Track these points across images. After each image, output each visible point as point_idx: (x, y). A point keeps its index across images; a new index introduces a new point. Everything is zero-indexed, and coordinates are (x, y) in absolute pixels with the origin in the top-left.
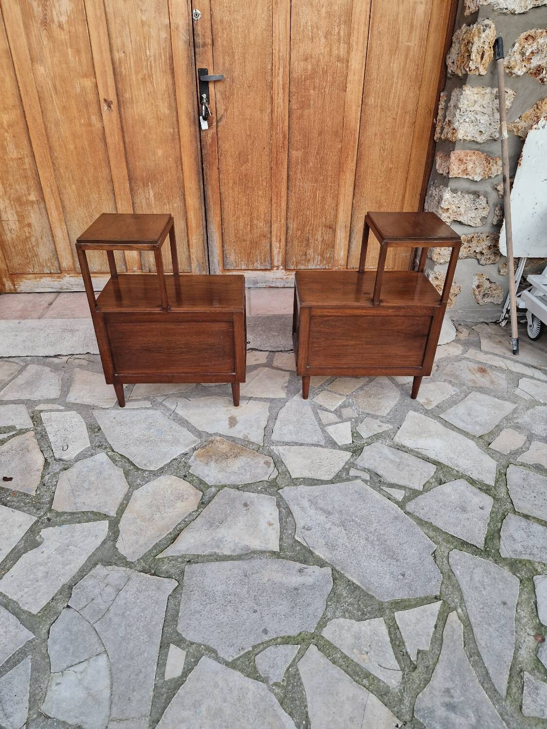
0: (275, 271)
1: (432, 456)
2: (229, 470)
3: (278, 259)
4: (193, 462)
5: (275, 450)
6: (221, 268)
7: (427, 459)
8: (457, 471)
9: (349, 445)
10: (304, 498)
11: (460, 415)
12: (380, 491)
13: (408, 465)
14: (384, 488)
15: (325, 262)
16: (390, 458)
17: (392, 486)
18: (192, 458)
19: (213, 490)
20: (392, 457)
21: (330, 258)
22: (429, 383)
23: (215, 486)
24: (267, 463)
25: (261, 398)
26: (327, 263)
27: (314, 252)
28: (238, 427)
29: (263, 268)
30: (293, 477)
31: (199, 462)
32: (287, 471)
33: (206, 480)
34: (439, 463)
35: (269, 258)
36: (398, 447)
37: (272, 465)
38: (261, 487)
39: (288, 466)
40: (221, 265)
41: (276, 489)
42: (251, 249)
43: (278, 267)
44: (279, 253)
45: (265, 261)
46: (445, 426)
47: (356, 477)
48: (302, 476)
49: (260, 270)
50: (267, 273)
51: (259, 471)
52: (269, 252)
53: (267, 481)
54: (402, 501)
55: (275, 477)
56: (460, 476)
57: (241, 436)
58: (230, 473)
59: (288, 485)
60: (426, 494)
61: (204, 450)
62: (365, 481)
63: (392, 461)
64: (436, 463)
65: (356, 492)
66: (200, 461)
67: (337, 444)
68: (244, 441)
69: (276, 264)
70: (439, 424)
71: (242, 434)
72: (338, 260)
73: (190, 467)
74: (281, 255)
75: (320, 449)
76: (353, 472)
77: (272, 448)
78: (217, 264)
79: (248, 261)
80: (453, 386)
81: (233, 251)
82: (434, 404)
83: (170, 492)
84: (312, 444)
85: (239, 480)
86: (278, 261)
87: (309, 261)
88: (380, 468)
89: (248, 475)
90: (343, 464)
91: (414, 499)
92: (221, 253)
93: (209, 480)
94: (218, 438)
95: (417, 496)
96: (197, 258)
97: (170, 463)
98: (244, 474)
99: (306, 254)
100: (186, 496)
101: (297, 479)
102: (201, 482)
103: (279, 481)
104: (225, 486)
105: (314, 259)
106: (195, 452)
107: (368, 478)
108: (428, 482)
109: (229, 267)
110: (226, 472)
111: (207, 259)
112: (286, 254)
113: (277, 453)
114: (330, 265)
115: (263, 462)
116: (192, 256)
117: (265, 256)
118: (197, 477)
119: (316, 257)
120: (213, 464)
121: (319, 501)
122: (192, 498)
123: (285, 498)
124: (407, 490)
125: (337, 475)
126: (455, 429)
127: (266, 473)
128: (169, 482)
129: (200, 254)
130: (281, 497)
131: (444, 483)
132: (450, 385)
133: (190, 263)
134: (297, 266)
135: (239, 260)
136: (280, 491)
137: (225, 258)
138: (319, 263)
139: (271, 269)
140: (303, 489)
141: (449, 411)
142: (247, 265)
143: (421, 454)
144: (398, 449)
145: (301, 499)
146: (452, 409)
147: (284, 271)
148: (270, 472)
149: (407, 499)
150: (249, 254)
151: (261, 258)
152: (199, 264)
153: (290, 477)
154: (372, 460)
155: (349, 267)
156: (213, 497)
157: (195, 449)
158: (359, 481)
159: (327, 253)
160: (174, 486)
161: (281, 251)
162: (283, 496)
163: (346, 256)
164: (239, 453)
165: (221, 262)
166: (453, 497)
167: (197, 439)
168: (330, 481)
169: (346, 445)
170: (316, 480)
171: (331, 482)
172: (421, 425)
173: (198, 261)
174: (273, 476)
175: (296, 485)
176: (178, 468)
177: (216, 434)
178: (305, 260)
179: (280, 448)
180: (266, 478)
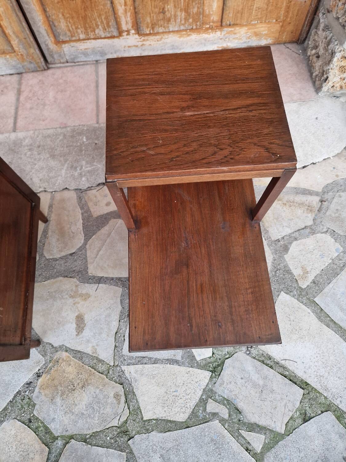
0: (125, 37)
1: (300, 374)
2: (76, 410)
3: (126, 22)
4: (38, 397)
5: (126, 372)
6: (53, 39)
7: (293, 379)
8: (326, 398)
9: (209, 360)
10: (155, 452)
11: (339, 296)
12: (238, 437)
13: (272, 391)
14: (243, 432)
15: (191, 20)
16: (253, 378)
17: (253, 427)
18: (37, 390)
19: (60, 443)
20: (255, 377)
21: (198, 14)
22: (308, 236)
23: (62, 437)
24: (117, 396)
25: (112, 279)
26: (194, 20)
27: (175, 7)
28: (87, 333)
29: (109, 35)
30: (145, 419)
31: (43, 398)
32: (139, 408)
33: (52, 427)
34: (307, 384)
35: (112, 23)
36: (263, 358)
37: (123, 399)
38: (111, 435)
39: (140, 400)
40: (51, 35)
41: (126, 439)
42: (85, 11)
43: (128, 32)
44: (126, 11)
45: (109, 26)
46: (319, 318)
47: (215, 415)
48: (155, 417)
49: (105, 38)
50: (116, 40)
51: (108, 410)
52: (111, 13)
53: (116, 427)
54: (261, 452)
55: (125, 419)
56: (329, 407)
57: (88, 350)
58: (77, 415)
59: (138, 433)
60: (288, 438)
61: (49, 376)
62: (223, 421)
63: (255, 385)
64: (303, 385)
65: (212, 440)
66: (45, 395)
67: (195, 360)
68: (93, 358)
69: (124, 27)
70: (313, 316)
71: (90, 345)
72: (209, 16)
73: (34, 405)
74: (129, 14)
75: (176, 367)
76: (212, 406)
77: (124, 368)
78: (45, 35)
79: (86, 29)
80: (336, 240)
81: (61, 16)
82: (311, 278)
83: (14, 447)
84: (168, 360)
85: (87, 426)
86: (127, 23)
87: (169, 20)
88: (241, 397)
89: (96, 419)
90: (200, 393)
91: (273, 447)
92: (46, 19)
93: (56, 428)
94: (65, 355)
95: (277, 442)
96: (14, 33)
97: (13, 399)
98: (92, 416)
99: (164, 12)
100: (31, 455)
101: (149, 420)
102: (48, 431)
103: (130, 426)
104: (72, 437)
105: (175, 16)
106: (40, 380)
107: (226, 416)
108: (291, 418)
109: (62, 38)
110: (73, 413)
111: (28, 31)
112: (136, 13)
113: (129, 378)
114: (198, 23)
115: (112, 395)
116: (7, 32)
117: (106, 18)
118: (42, 423)
119: (179, 13)
120: (58, 400)
121: (171, 457)
122: (37, 457)
123: (136, 453)
124: (268, 432)
125: (193, 412)
126: (331, 324)
127: (116, 414)
128: (13, 432)
129: (17, 28)
130: (131, 452)
131: (310, 418)
132: (333, 240)
133: (9, 42)
134: (153, 28)
135: (74, 27)
136: (130, 442)
137: (53, 26)
138: (183, 22)
139: (120, 34)
140: (156, 436)
141: (326, 290)
142: (86, 33)
143: (288, 370)
144: (263, 362)
145: (152, 454)
146: (331, 285)
147: (137, 36)
148: (120, 411)
149: (267, 448)
150: (85, 18)
151: (102, 22)
152: (20, 41)
153: (142, 419)
154: (233, 383)
155: (224, 24)
156: (60, 454)
157: (39, 375)
158: (216, 423)
159: (194, 8)
160: (19, 437)
161: (128, 8)
162: (134, 450)
163: (221, 8)
164: (87, 380)
165: (50, 31)
166: (316, 442)
167: (41, 357)
168: (185, 422)
169: (205, 359)
170: (170, 422)
171: (186, 425)
172: (292, 318)
173: (17, 37)
174: (123, 419)
175: (148, 431)
176: (22, 407)
177: (61, 347)
178: (164, 19)
179: (132, 368)
180: (115, 423)
